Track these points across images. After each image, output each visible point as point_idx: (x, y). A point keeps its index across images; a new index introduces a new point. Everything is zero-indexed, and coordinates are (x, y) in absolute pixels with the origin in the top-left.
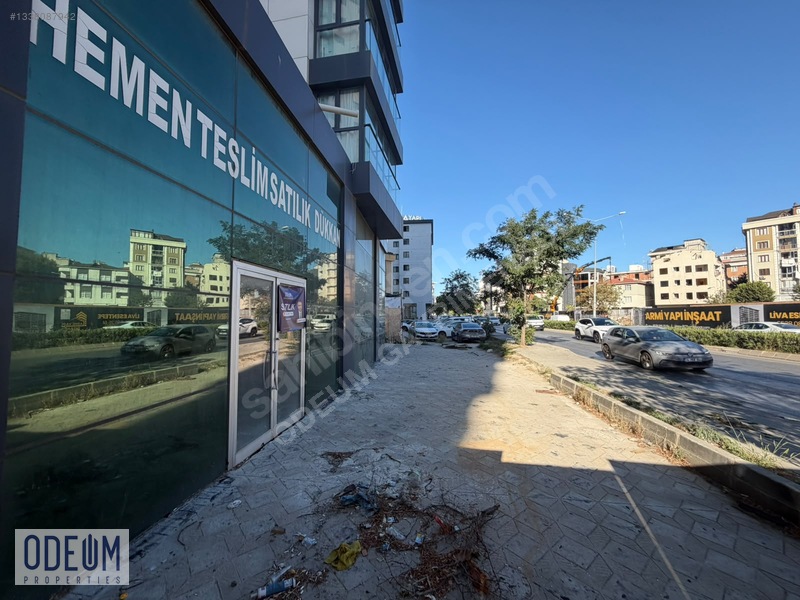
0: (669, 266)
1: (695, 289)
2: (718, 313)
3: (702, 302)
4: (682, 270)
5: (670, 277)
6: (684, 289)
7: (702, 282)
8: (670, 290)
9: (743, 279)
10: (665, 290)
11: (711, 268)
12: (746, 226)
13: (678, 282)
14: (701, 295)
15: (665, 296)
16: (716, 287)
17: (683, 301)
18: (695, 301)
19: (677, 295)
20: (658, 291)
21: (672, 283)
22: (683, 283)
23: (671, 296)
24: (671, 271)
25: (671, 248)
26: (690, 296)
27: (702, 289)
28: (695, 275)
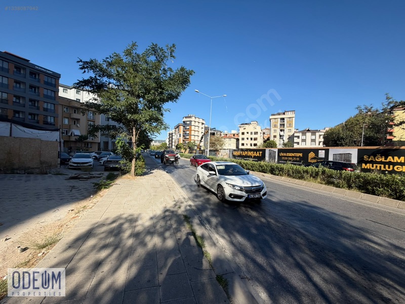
0: (245, 131)
1: (253, 142)
2: (261, 152)
3: (255, 148)
4: (249, 133)
5: (245, 136)
6: (249, 142)
7: (255, 139)
8: (245, 142)
9: (268, 139)
10: (243, 142)
11: (259, 133)
12: (271, 117)
13: (248, 139)
14: (255, 145)
15: (243, 144)
16: (260, 142)
17: (249, 147)
18: (253, 147)
19: (247, 144)
20: (241, 142)
21: (245, 139)
22: (249, 139)
23: (245, 144)
24: (246, 133)
25: (246, 124)
26: (251, 145)
27: (255, 142)
28: (254, 136)
